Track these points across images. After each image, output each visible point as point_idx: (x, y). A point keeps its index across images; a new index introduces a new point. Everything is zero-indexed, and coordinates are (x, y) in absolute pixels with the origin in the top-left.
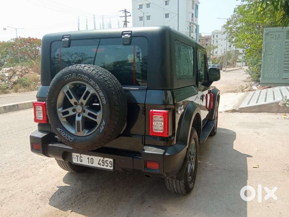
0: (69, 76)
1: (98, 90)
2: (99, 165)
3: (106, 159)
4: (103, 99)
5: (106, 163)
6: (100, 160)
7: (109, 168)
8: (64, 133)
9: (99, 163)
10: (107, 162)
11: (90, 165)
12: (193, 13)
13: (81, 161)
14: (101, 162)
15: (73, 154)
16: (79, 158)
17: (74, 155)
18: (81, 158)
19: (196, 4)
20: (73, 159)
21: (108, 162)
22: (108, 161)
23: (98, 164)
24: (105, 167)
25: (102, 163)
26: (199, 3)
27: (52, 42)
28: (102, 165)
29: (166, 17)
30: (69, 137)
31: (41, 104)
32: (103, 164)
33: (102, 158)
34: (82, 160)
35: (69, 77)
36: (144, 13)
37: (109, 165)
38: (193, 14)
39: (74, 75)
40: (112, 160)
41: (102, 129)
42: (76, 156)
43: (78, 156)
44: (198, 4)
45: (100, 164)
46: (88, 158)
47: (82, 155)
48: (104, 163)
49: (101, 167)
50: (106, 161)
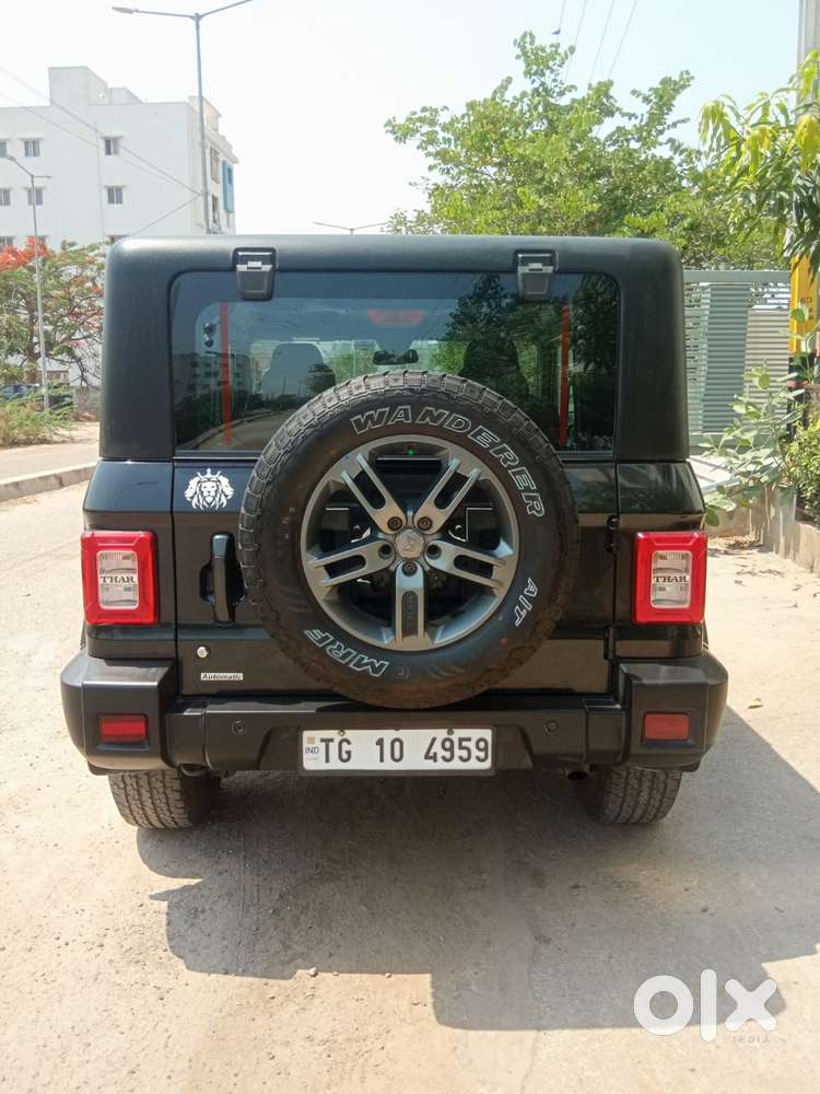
0: (376, 416)
1: (511, 467)
2: (431, 761)
3: (459, 733)
4: (533, 499)
5: (461, 748)
6: (434, 740)
7: (473, 765)
8: (339, 648)
9: (431, 754)
10: (465, 744)
11: (389, 765)
12: (216, 194)
13: (345, 756)
14: (437, 748)
15: (307, 734)
16: (334, 747)
17: (312, 739)
18: (344, 744)
19: (224, 163)
20: (306, 756)
21: (471, 744)
22: (469, 740)
23: (427, 757)
24: (456, 765)
25: (441, 753)
26: (236, 161)
27: (178, 274)
28: (444, 758)
29: (111, 200)
30: (365, 661)
31: (130, 540)
32: (448, 755)
33: (441, 734)
34: (349, 753)
35: (379, 421)
36: (32, 176)
37: (475, 753)
38: (215, 199)
39: (406, 410)
40: (487, 734)
41: (524, 613)
42: (322, 740)
43: (332, 740)
44: (230, 163)
45: (434, 758)
46: (380, 742)
47: (349, 734)
48: (451, 750)
49: (441, 765)
50: (461, 740)
